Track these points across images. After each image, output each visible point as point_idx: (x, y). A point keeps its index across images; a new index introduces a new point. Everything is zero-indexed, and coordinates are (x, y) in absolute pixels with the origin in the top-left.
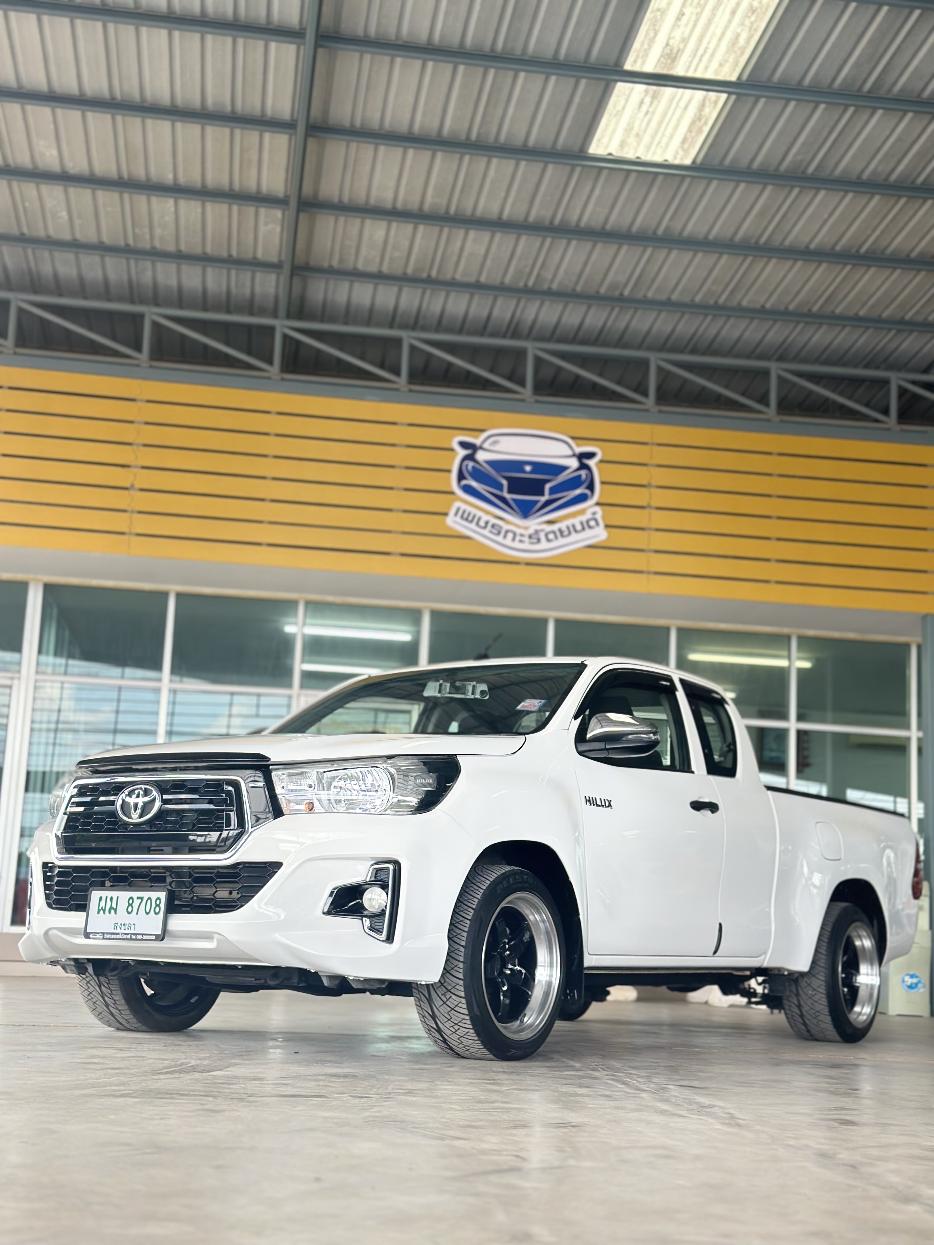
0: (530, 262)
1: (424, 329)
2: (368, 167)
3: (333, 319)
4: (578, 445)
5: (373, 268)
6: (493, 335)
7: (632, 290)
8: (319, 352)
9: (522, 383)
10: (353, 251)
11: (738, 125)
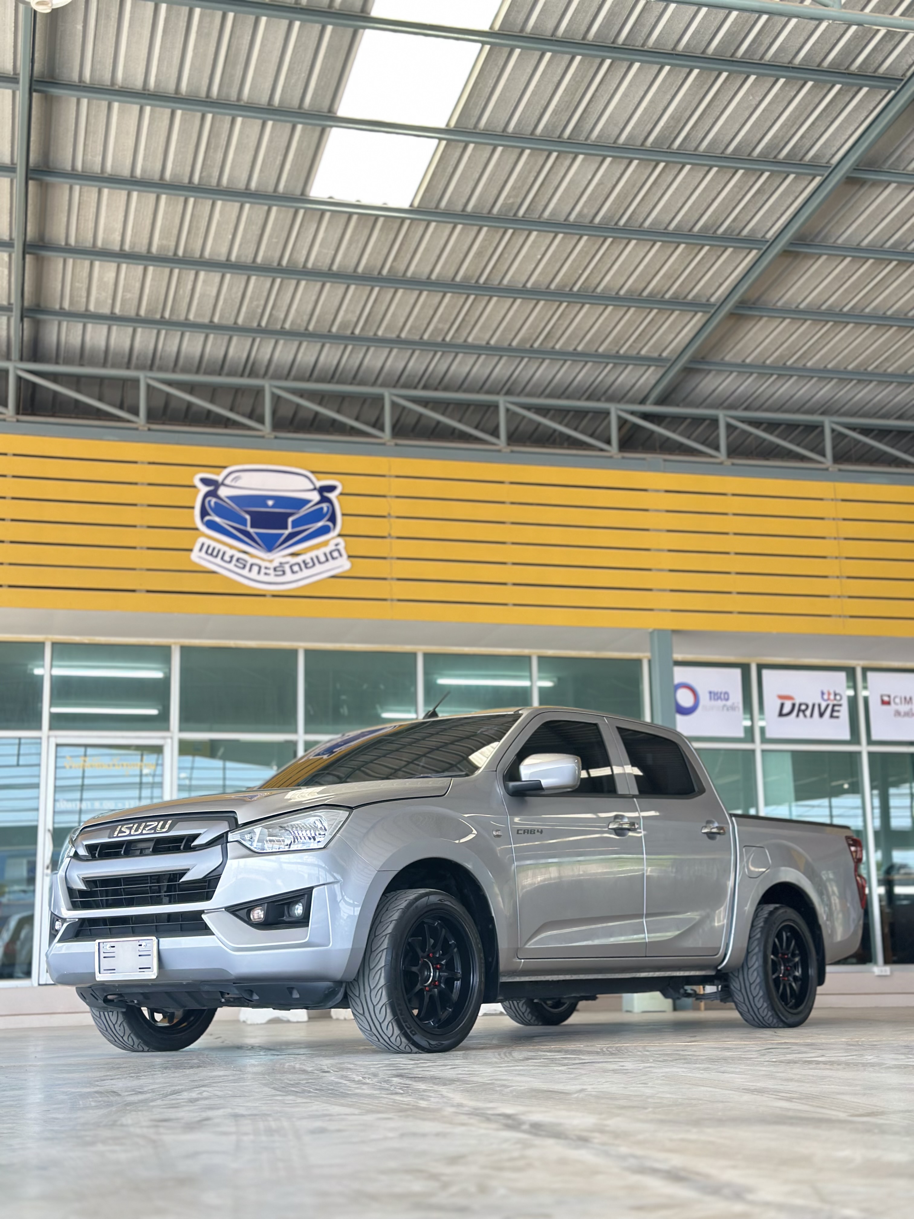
0: (262, 302)
1: (161, 369)
2: (93, 210)
3: (68, 361)
4: (318, 479)
5: (106, 311)
6: (229, 374)
7: (363, 329)
8: (55, 393)
9: (261, 420)
10: (84, 294)
11: (450, 169)
